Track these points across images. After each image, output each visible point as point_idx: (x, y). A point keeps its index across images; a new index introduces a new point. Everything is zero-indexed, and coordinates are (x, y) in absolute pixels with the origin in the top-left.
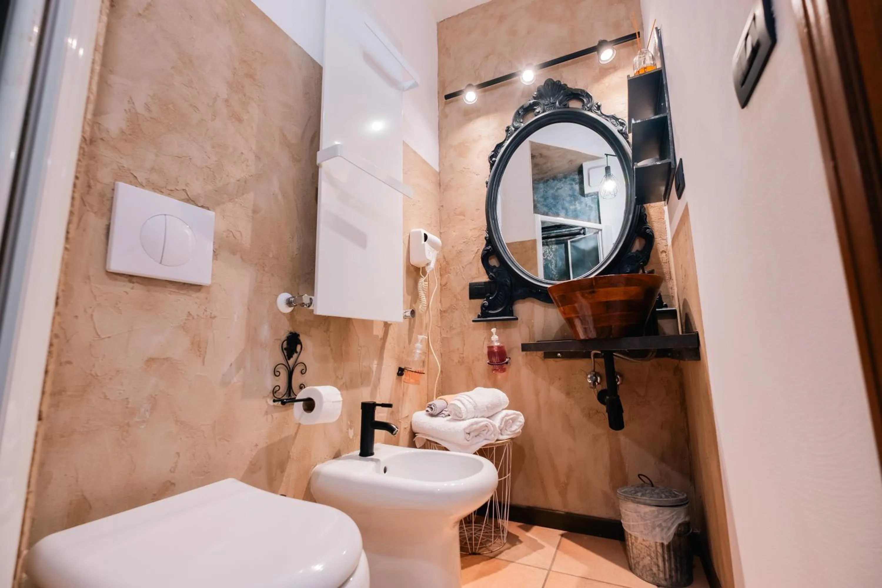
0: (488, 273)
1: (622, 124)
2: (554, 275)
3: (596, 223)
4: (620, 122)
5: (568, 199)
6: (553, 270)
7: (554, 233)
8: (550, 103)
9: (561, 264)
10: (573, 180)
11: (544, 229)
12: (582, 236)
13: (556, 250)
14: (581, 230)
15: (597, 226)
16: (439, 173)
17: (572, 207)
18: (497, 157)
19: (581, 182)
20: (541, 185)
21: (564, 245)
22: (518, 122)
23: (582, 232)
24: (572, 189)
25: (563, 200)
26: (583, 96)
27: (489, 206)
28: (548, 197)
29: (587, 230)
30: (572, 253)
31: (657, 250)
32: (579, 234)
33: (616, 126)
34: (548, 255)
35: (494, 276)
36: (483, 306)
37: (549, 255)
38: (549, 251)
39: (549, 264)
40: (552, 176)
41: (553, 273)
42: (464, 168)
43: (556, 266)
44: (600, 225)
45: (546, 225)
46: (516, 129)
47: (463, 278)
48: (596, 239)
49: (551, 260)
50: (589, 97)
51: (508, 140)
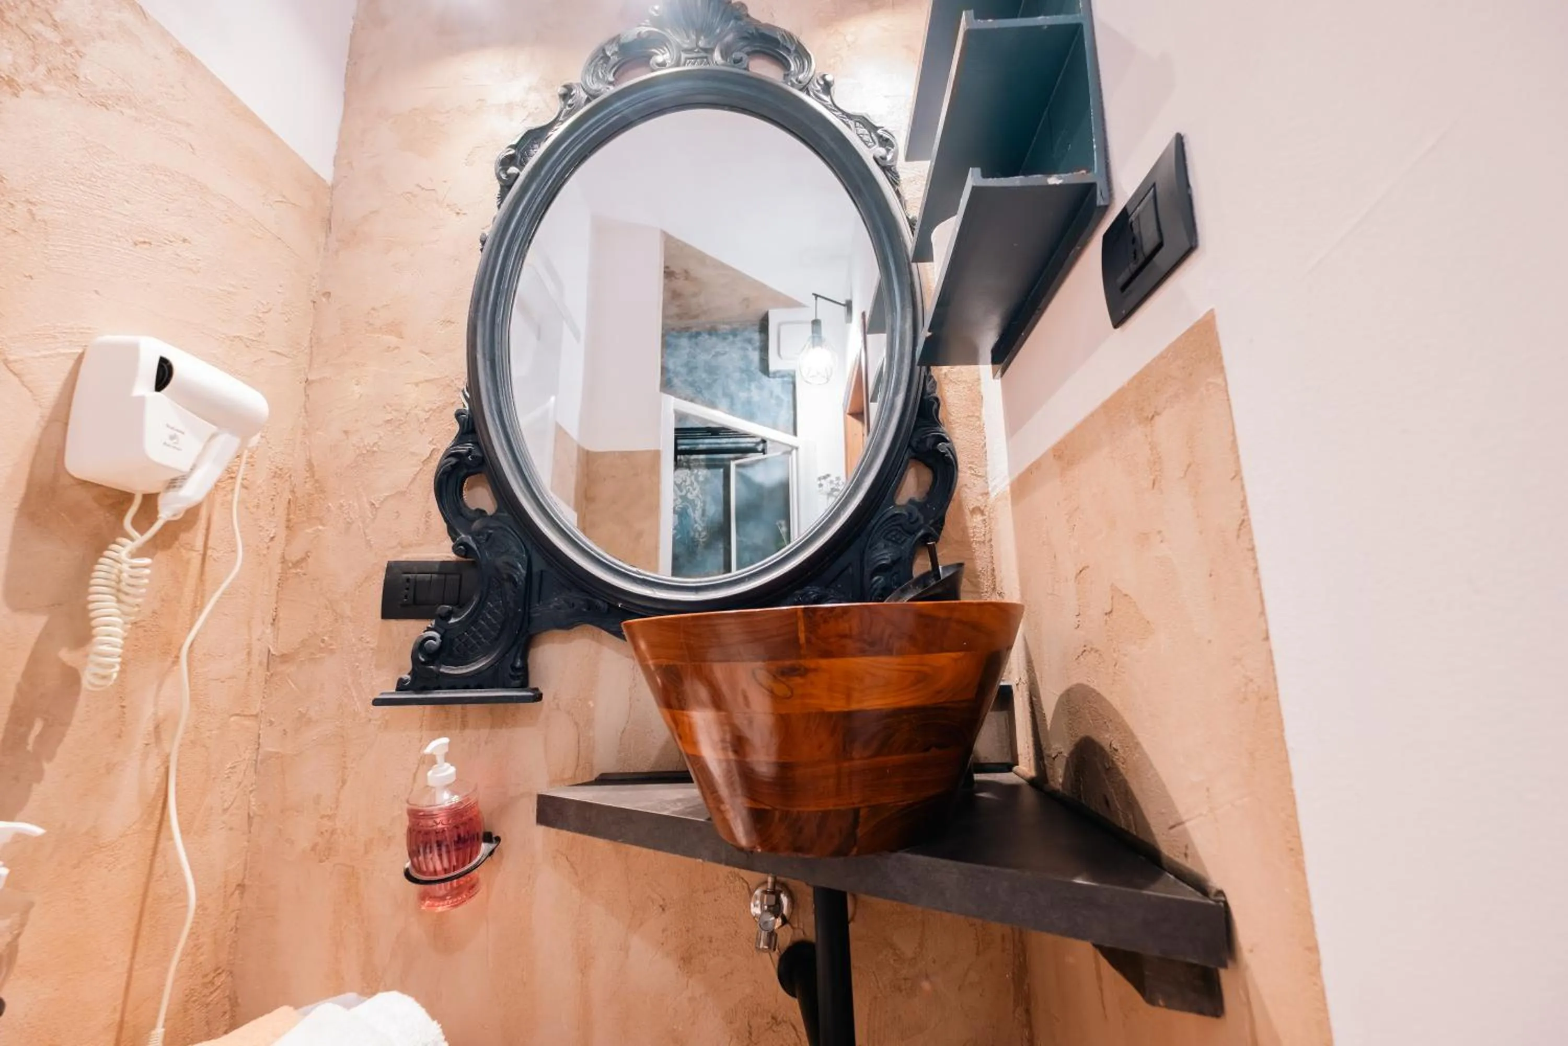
0: (452, 532)
1: (885, 142)
2: (699, 531)
3: (786, 432)
4: (880, 137)
5: (737, 375)
6: (696, 522)
7: (703, 444)
8: (697, 46)
9: (714, 510)
10: (750, 341)
11: (681, 433)
12: (760, 456)
13: (707, 480)
14: (758, 444)
15: (788, 439)
16: (333, 187)
17: (743, 395)
18: (524, 166)
19: (764, 349)
20: (684, 342)
21: (722, 470)
22: (598, 77)
23: (760, 448)
24: (745, 358)
25: (727, 376)
26: (788, 50)
27: (480, 314)
28: (696, 368)
29: (769, 444)
30: (737, 490)
31: (960, 506)
32: (753, 450)
33: (869, 147)
34: (689, 489)
35: (474, 546)
36: (421, 646)
37: (691, 489)
38: (692, 482)
39: (688, 508)
40: (708, 326)
41: (696, 528)
42: (418, 186)
43: (703, 514)
44: (793, 437)
45: (688, 425)
46: (591, 97)
47: (368, 542)
48: (786, 465)
49: (693, 500)
50: (802, 54)
51: (562, 122)
